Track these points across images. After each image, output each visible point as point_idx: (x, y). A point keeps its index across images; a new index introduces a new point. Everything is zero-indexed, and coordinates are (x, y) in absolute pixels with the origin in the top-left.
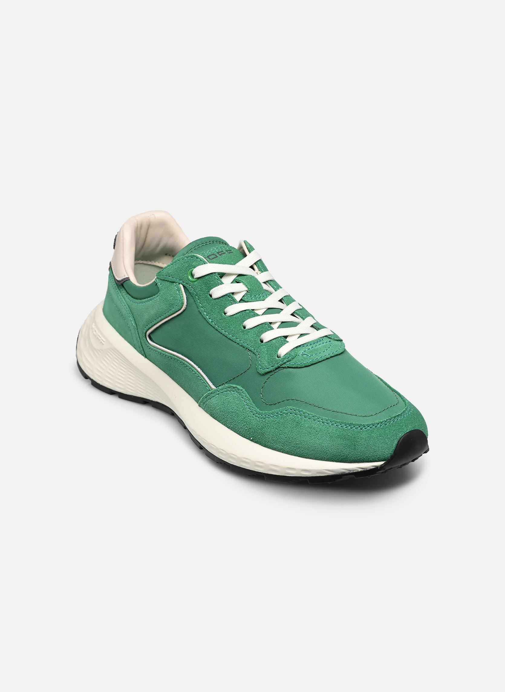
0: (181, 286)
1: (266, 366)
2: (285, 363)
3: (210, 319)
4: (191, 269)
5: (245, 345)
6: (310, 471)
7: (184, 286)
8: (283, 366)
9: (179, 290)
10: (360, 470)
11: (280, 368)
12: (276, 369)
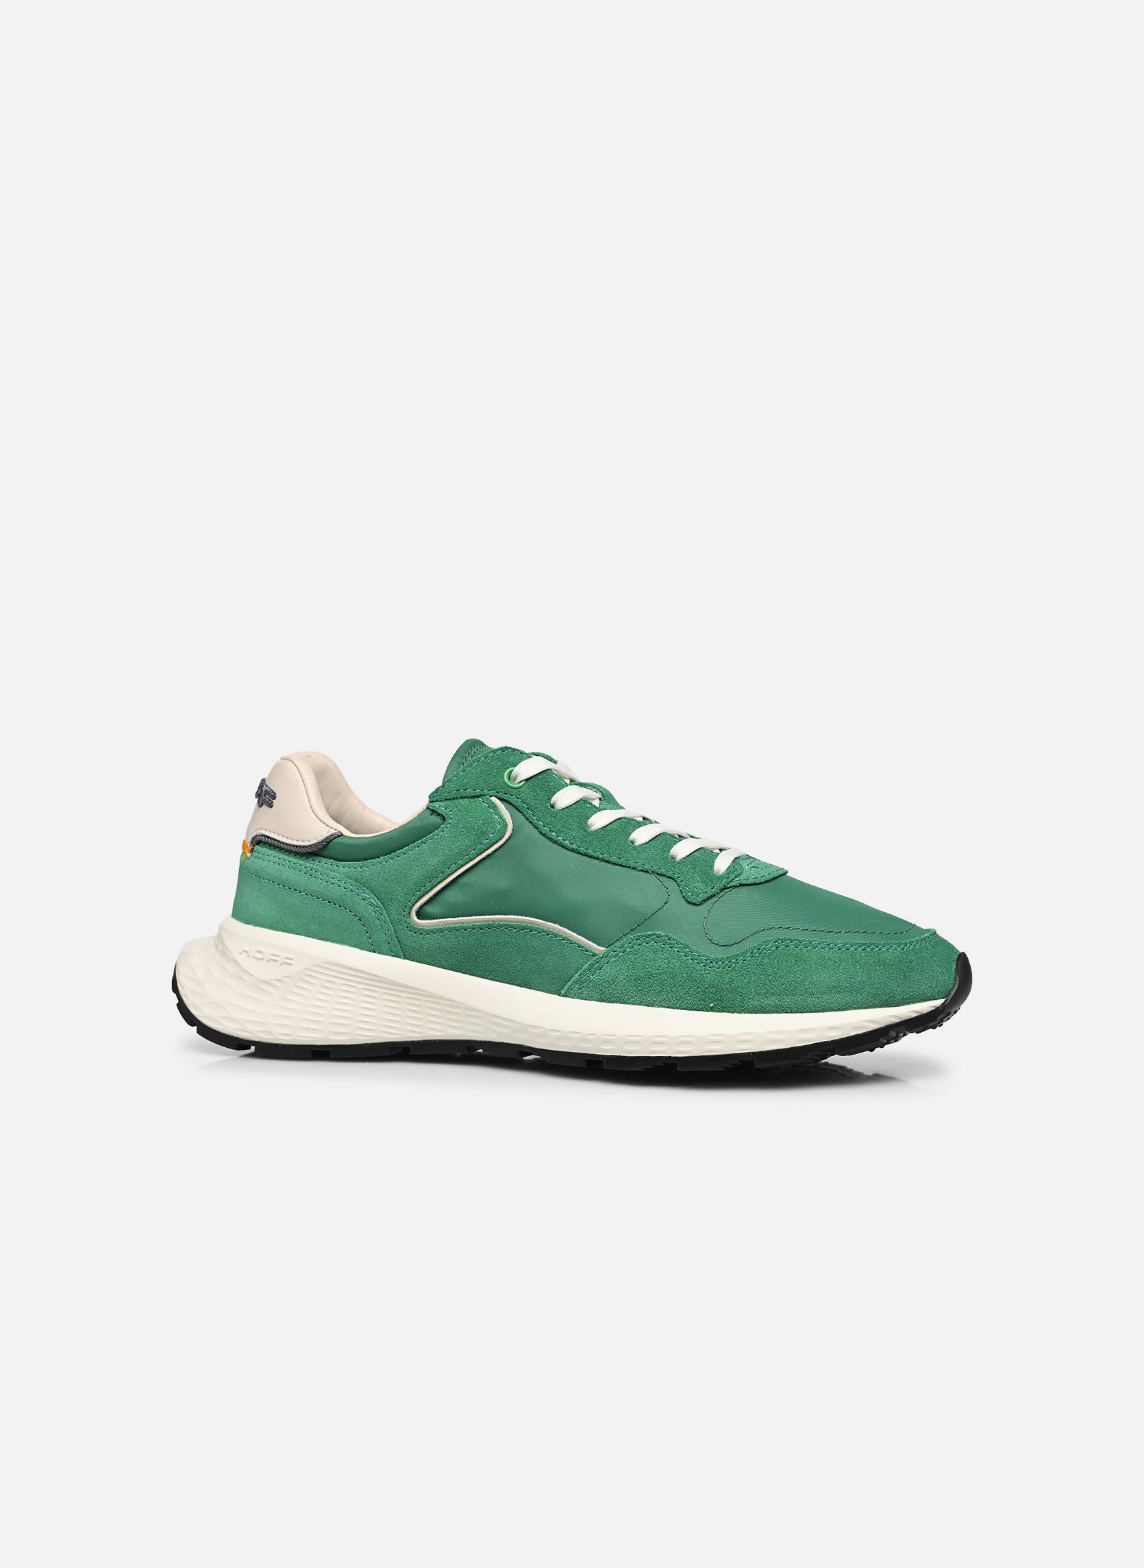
0: (494, 799)
1: (701, 889)
2: (733, 879)
3: (565, 840)
4: (509, 770)
5: (647, 867)
6: (840, 1028)
7: (500, 799)
8: (732, 884)
9: (494, 807)
10: (914, 1015)
11: (728, 888)
12: (722, 890)
